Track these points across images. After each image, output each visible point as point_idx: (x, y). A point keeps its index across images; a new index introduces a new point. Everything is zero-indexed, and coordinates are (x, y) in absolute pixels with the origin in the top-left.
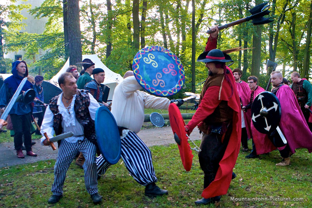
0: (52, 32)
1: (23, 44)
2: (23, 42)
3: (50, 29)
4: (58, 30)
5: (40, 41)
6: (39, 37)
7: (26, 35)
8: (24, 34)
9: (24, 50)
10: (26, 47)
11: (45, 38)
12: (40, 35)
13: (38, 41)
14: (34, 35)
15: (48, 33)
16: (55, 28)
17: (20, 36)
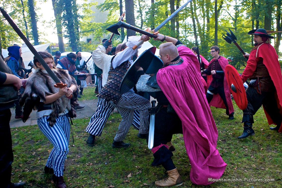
0: (112, 21)
1: (92, 30)
2: (93, 29)
3: (111, 19)
4: (116, 19)
5: (104, 28)
6: (103, 25)
7: (94, 24)
8: (93, 23)
9: (93, 35)
10: (94, 33)
11: (107, 26)
12: (104, 24)
13: (103, 28)
14: (100, 24)
15: (109, 21)
16: (114, 18)
17: (90, 25)
